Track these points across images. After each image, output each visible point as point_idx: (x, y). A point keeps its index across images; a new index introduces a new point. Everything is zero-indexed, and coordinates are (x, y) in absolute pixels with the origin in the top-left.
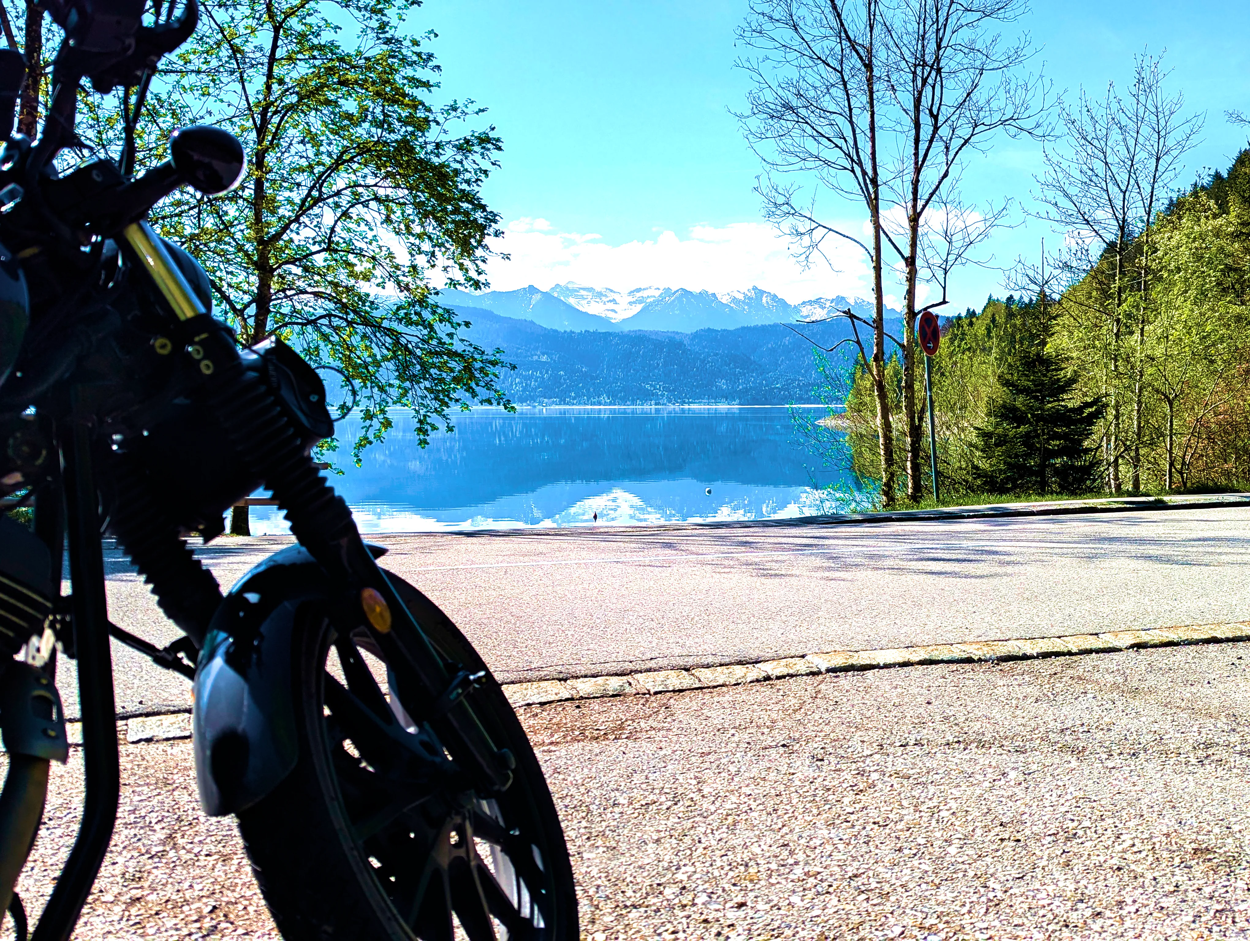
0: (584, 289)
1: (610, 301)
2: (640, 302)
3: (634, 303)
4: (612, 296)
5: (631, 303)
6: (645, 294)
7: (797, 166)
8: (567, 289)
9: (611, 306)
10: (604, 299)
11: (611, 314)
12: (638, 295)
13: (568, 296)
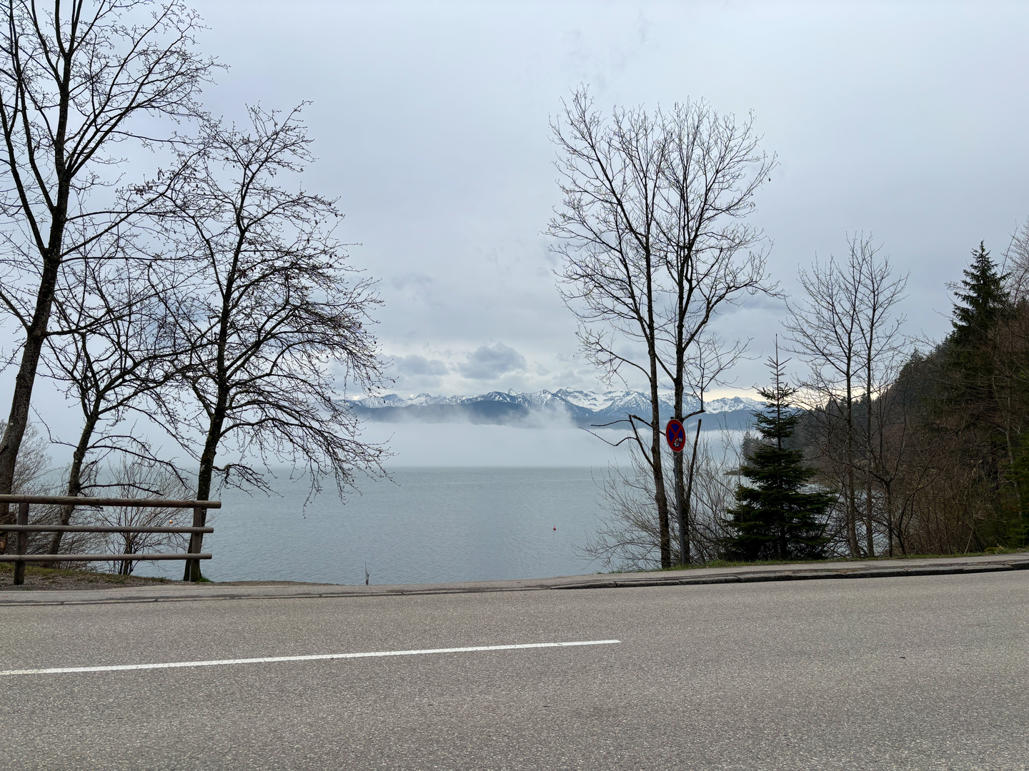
0: (577, 392)
1: (592, 399)
2: (611, 400)
3: (607, 400)
4: (594, 396)
5: (605, 400)
6: (614, 395)
7: (600, 318)
8: (567, 392)
9: (594, 402)
10: (589, 398)
11: (592, 407)
12: (610, 395)
13: (567, 396)
